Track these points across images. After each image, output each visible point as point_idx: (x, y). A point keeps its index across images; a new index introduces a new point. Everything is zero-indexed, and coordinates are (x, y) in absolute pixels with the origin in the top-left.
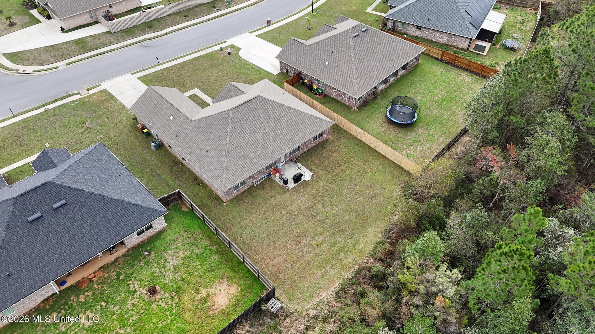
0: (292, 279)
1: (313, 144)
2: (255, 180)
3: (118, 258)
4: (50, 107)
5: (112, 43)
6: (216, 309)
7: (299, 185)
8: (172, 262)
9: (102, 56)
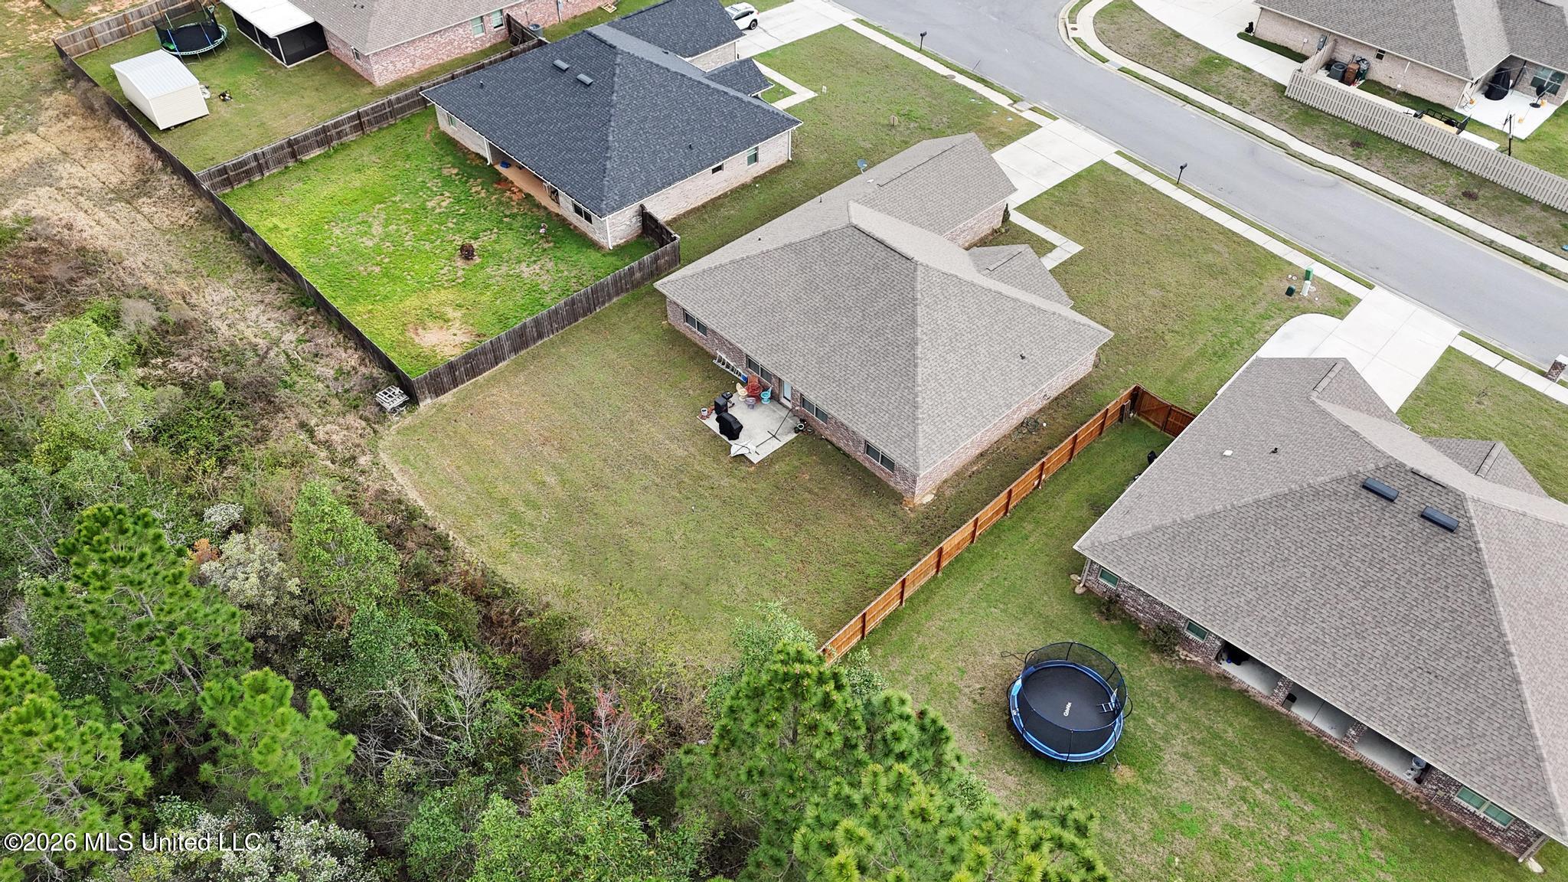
0: (455, 432)
1: (860, 455)
2: (724, 357)
3: (545, 208)
4: (961, 79)
5: (1243, 106)
6: (417, 334)
7: (715, 436)
8: (526, 270)
9: (1180, 103)
